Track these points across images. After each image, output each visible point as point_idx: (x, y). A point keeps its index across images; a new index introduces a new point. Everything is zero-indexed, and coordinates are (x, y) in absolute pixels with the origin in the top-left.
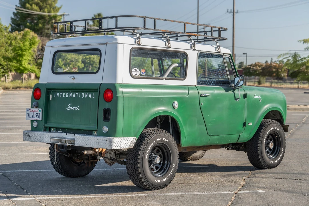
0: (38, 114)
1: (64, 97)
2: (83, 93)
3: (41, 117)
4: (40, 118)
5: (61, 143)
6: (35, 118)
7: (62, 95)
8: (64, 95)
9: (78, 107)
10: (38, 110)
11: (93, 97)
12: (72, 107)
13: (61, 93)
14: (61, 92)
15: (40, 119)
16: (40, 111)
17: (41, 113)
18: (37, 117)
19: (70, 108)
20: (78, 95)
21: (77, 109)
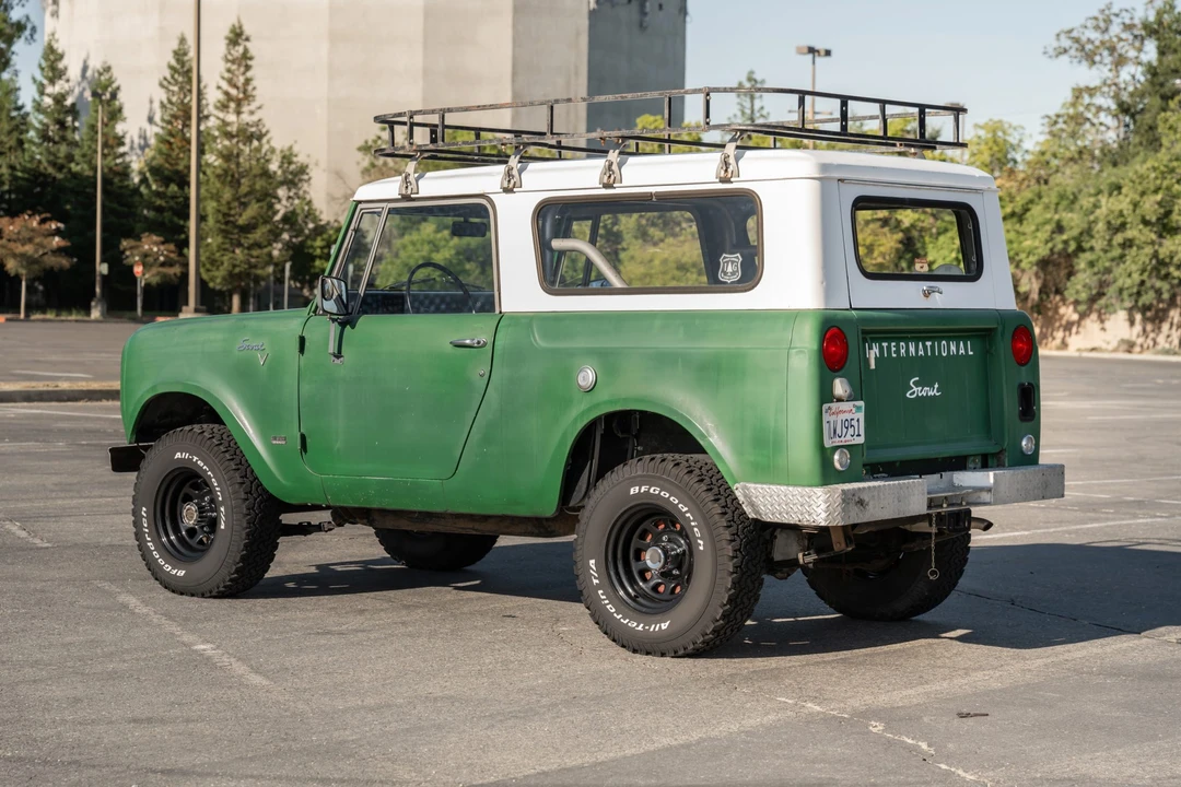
0: (854, 423)
1: (894, 355)
2: (944, 342)
3: (862, 432)
4: (859, 435)
5: (949, 505)
6: (842, 439)
7: (889, 348)
8: (894, 349)
9: (936, 386)
10: (854, 406)
11: (971, 353)
12: (920, 389)
13: (885, 344)
14: (885, 340)
15: (861, 440)
16: (859, 408)
17: (861, 416)
18: (851, 431)
19: (916, 391)
20: (932, 347)
21: (933, 392)
